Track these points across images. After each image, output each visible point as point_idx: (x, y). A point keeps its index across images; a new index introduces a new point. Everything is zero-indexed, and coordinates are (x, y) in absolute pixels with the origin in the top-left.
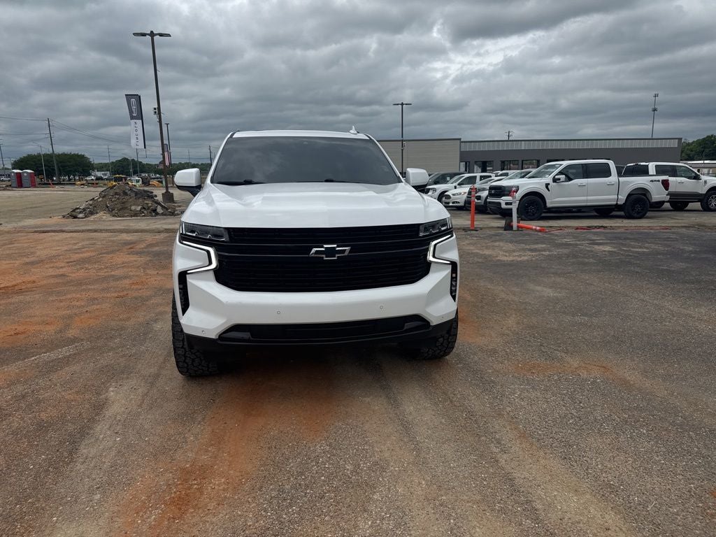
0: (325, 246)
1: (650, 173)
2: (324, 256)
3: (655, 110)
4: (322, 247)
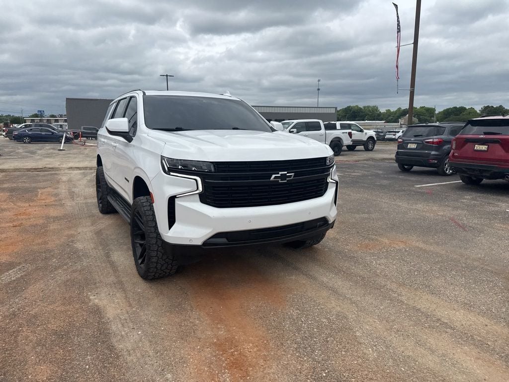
0: (280, 173)
1: (338, 128)
2: (280, 180)
3: (319, 89)
4: (279, 174)
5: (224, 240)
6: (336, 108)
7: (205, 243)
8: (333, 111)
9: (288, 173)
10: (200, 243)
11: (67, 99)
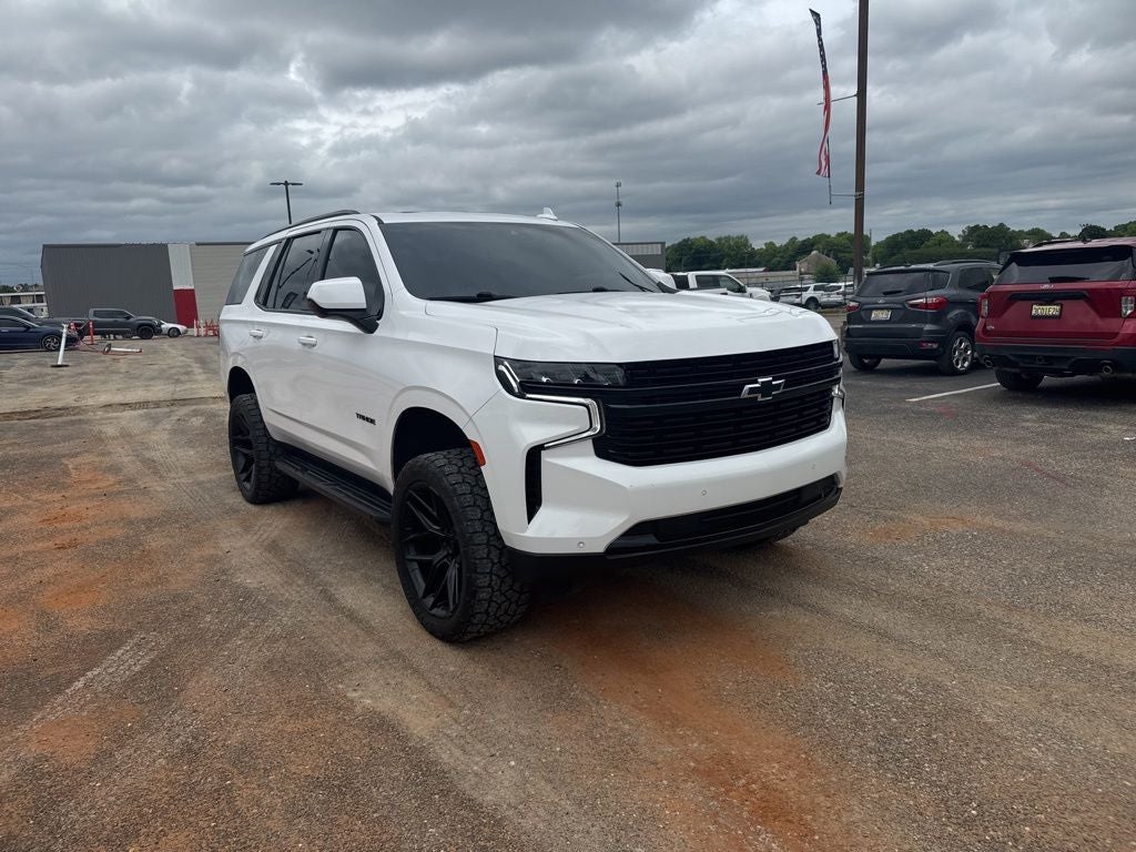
0: (760, 380)
1: (691, 287)
2: (760, 396)
3: (619, 205)
4: (756, 382)
5: (651, 540)
6: (663, 244)
7: (611, 549)
8: (657, 250)
9: (774, 379)
10: (600, 548)
11: (45, 246)
